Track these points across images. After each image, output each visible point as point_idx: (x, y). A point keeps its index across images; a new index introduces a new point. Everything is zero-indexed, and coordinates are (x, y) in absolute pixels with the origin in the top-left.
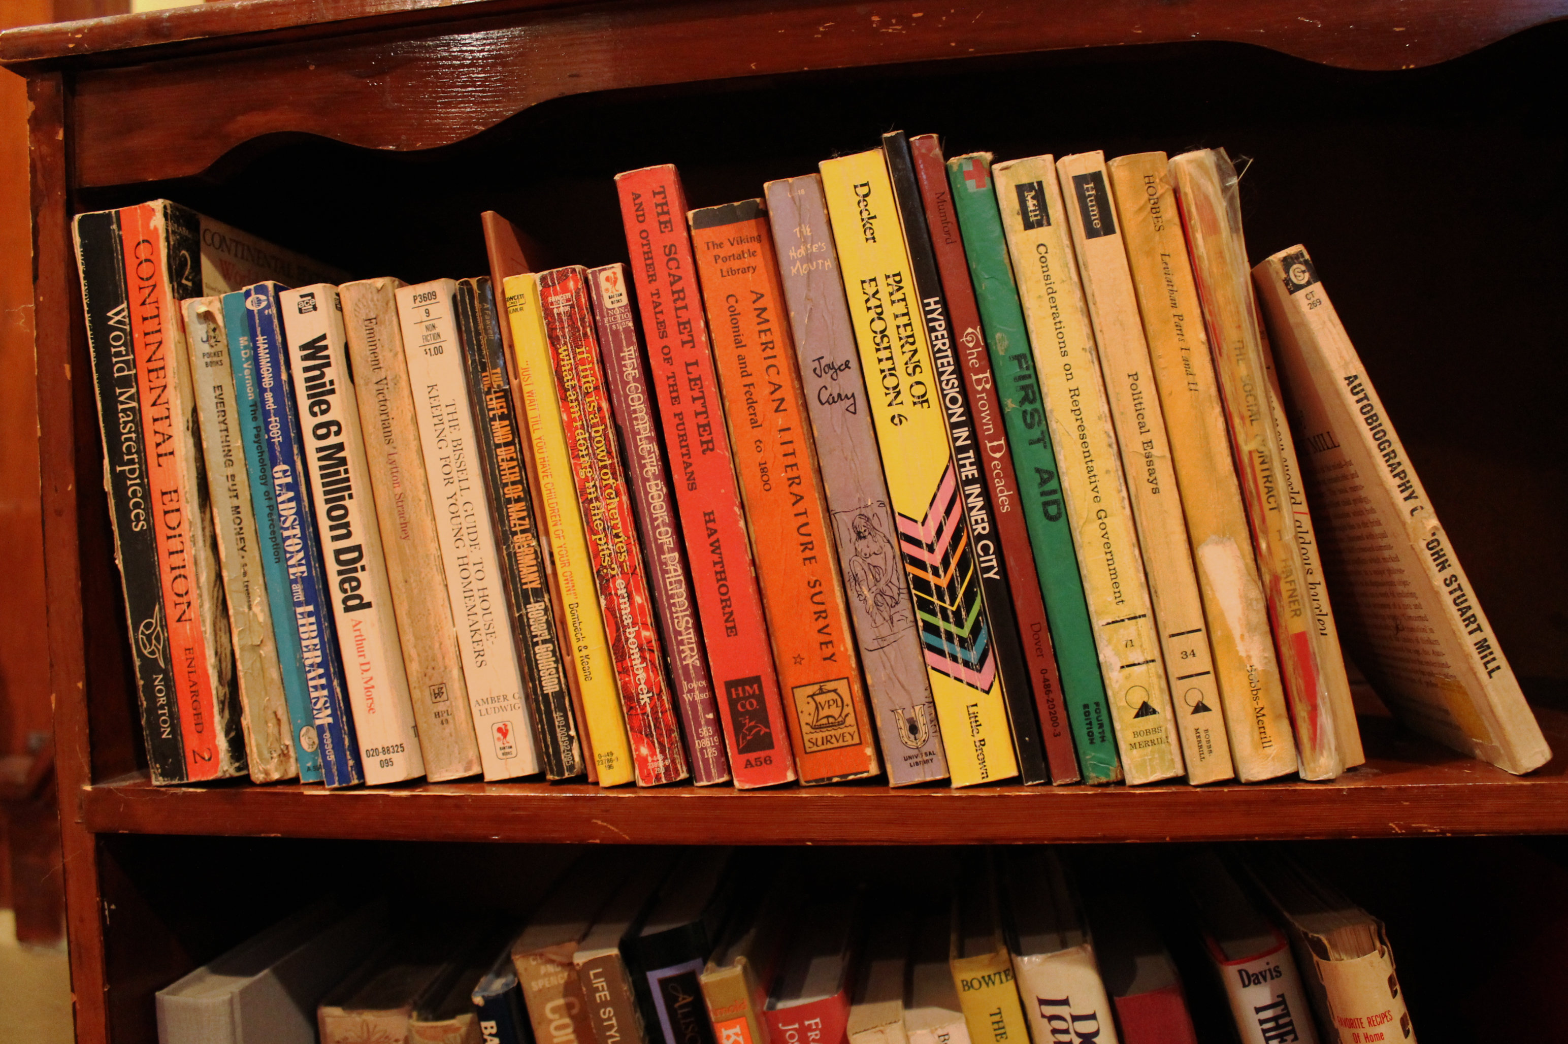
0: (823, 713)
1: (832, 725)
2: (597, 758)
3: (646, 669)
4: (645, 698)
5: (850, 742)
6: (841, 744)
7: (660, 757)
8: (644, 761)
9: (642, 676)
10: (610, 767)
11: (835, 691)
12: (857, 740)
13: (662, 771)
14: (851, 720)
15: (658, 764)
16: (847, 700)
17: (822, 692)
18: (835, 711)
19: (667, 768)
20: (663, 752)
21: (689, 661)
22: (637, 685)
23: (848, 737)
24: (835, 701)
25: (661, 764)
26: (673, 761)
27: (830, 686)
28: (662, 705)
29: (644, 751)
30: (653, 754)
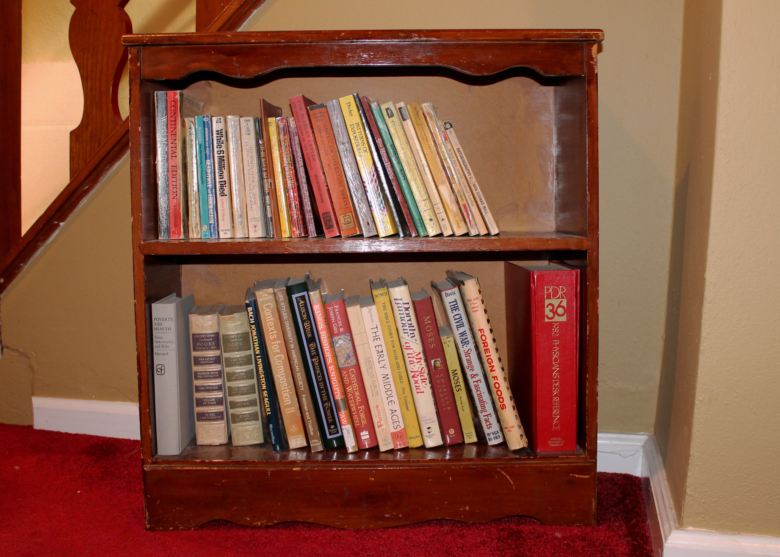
0: (346, 221)
1: (349, 223)
2: (282, 231)
3: (296, 211)
4: (295, 217)
5: (353, 227)
6: (351, 227)
7: (298, 231)
8: (294, 232)
9: (295, 212)
10: (285, 233)
11: (349, 215)
12: (354, 226)
13: (298, 234)
14: (352, 222)
15: (297, 232)
16: (351, 217)
17: (346, 216)
18: (349, 220)
19: (299, 233)
20: (299, 230)
21: (308, 209)
22: (294, 214)
23: (352, 226)
24: (349, 218)
25: (298, 232)
26: (301, 232)
27: (347, 214)
28: (299, 219)
29: (295, 229)
30: (296, 230)
